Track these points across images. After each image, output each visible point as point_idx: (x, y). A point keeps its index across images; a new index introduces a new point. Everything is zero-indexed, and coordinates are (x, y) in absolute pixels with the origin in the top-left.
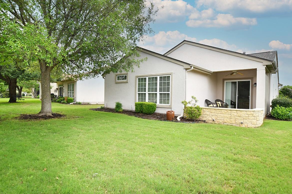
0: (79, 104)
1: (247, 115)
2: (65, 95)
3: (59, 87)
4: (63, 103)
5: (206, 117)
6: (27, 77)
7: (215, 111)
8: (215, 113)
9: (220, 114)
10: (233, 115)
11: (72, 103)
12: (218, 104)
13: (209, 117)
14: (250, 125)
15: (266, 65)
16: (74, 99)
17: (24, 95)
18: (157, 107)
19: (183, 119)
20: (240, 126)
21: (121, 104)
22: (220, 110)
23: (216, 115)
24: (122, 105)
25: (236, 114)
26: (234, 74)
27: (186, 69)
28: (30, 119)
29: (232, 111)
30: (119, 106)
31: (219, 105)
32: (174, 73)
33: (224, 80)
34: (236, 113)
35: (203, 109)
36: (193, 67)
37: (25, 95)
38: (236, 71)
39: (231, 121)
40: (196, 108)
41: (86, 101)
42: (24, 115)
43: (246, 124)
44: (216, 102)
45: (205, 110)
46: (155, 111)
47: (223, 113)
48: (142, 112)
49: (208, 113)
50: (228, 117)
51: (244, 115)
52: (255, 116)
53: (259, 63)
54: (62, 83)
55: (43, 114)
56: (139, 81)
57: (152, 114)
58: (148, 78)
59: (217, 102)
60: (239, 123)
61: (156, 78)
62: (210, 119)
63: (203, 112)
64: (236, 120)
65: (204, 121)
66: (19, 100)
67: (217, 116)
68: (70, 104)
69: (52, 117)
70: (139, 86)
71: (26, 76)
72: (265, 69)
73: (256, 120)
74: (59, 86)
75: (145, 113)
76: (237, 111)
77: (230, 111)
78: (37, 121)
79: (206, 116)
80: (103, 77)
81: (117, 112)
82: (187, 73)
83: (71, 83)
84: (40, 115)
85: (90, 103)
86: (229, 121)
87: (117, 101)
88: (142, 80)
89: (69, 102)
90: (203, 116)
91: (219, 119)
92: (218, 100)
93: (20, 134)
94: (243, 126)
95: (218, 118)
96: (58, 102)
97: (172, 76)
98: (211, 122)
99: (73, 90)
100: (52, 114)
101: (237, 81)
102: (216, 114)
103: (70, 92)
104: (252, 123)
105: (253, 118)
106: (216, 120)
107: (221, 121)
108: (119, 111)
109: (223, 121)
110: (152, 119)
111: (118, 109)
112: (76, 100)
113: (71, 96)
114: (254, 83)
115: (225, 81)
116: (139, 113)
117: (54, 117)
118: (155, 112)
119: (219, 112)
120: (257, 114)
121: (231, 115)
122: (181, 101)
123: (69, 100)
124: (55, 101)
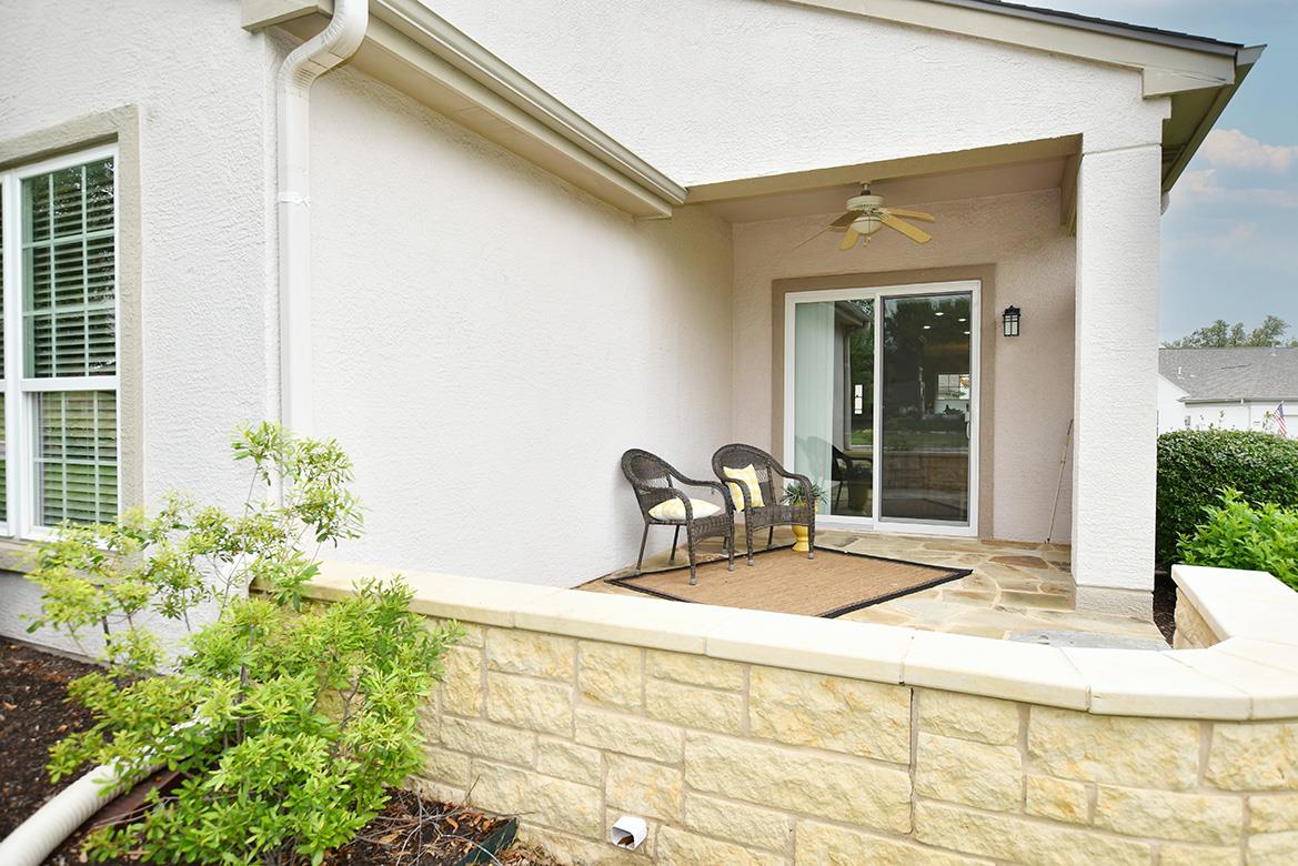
5: (521, 766)
7: (654, 687)
8: (649, 715)
9: (723, 745)
12: (735, 490)
13: (562, 765)
15: (1176, 96)
23: (662, 749)
31: (747, 498)
33: (780, 288)
34: (1015, 753)
35: (475, 634)
44: (719, 473)
45: (501, 649)
47: (783, 722)
49: (548, 707)
50: (863, 800)
59: (730, 472)
63: (476, 678)
67: (682, 765)
72: (1157, 134)
79: (524, 743)
90: (476, 747)
92: (732, 455)
98: (596, 853)
101: (876, 293)
102: (670, 734)
114: (1000, 310)
115: (788, 295)
119: (716, 710)
121: (911, 766)
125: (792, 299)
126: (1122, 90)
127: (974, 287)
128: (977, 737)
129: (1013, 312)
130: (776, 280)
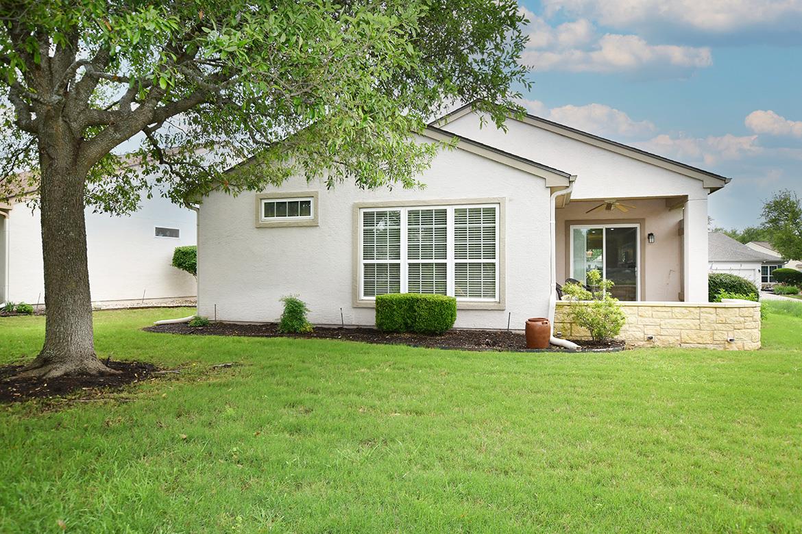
1: (742, 319)
7: (654, 313)
8: (653, 318)
9: (667, 321)
10: (706, 320)
13: (635, 329)
14: (750, 345)
20: (725, 348)
22: (669, 309)
23: (655, 322)
24: (305, 307)
25: (713, 317)
27: (553, 189)
29: (703, 310)
30: (294, 310)
32: (510, 200)
39: (702, 338)
43: (740, 343)
47: (678, 315)
50: (692, 325)
51: (734, 319)
53: (693, 181)
58: (410, 211)
60: (723, 342)
62: (641, 335)
64: (713, 334)
67: (659, 326)
70: (368, 240)
76: (716, 308)
86: (694, 337)
88: (380, 218)
90: (625, 330)
91: (665, 333)
94: (732, 347)
95: (663, 332)
97: (503, 209)
98: (642, 343)
101: (604, 227)
102: (657, 321)
106: (658, 337)
107: (672, 340)
109: (678, 338)
111: (297, 325)
119: (666, 315)
121: (699, 319)
125: (572, 228)
126: (698, 185)
127: (637, 226)
128: (710, 313)
129: (651, 235)
130: (566, 221)
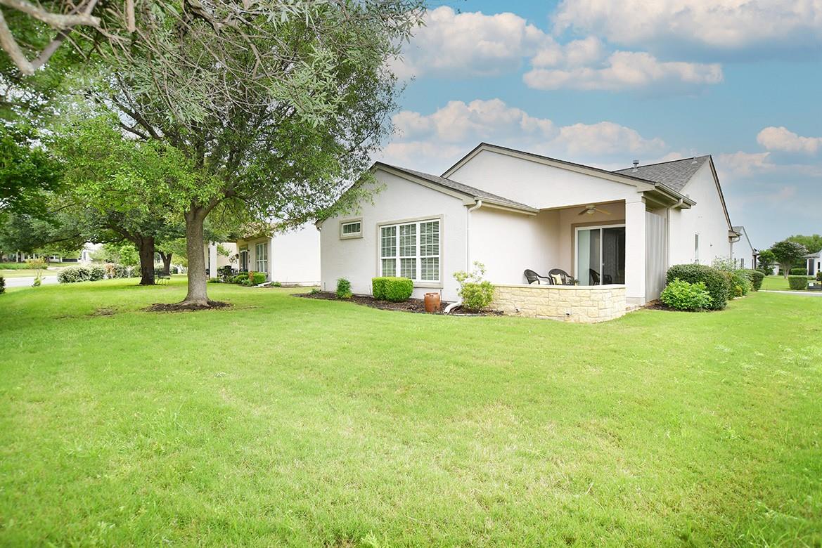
0: (278, 286)
1: (579, 298)
2: (251, 267)
3: (241, 252)
4: (246, 284)
5: (504, 304)
6: (171, 233)
7: (521, 292)
8: (520, 295)
9: (529, 298)
10: (553, 298)
11: (263, 285)
12: (554, 280)
13: (509, 303)
14: (584, 319)
15: (644, 192)
16: (267, 276)
17: (176, 271)
18: (415, 288)
19: (459, 309)
20: (565, 320)
21: (349, 283)
24: (351, 284)
25: (557, 296)
26: (589, 212)
27: (469, 206)
28: (166, 310)
29: (551, 290)
30: (344, 286)
31: (556, 281)
32: (446, 216)
33: (574, 226)
34: (558, 294)
35: (498, 288)
36: (482, 202)
37: (179, 271)
38: (593, 206)
39: (550, 311)
40: (483, 286)
41: (292, 279)
42: (158, 305)
43: (576, 317)
44: (550, 275)
46: (410, 295)
48: (385, 298)
49: (508, 296)
50: (543, 302)
51: (572, 298)
52: (596, 298)
53: (629, 187)
54: (245, 243)
55: (191, 302)
56: (384, 235)
57: (405, 301)
58: (401, 227)
59: (553, 275)
60: (563, 316)
61: (414, 226)
62: (512, 308)
64: (557, 309)
65: (501, 313)
66: (160, 280)
67: (524, 301)
68: (259, 285)
69: (207, 308)
70: (383, 245)
71: (169, 231)
72: (641, 199)
73: (596, 308)
74: (241, 249)
75: (390, 300)
76: (560, 289)
77: (546, 291)
78: (178, 314)
79: (504, 302)
80: (318, 228)
81: (340, 298)
82: (470, 215)
83: (262, 241)
84: (185, 304)
85: (300, 284)
86: (545, 310)
87: (341, 277)
88: (388, 231)
89: (255, 283)
90: (497, 303)
91: (528, 307)
92: (555, 272)
93: (139, 331)
94: (570, 320)
95: (526, 306)
96: (237, 283)
97: (442, 222)
98: (514, 314)
99: (266, 258)
100: (208, 303)
101: (601, 227)
102: (523, 298)
103: (260, 261)
104: (587, 315)
105: (591, 303)
106: (523, 309)
107: (531, 312)
108: (344, 296)
109: (535, 311)
110: (396, 310)
111: (343, 294)
112: (271, 278)
113: (262, 271)
116: (379, 299)
117: (209, 308)
118: (410, 297)
119: (528, 294)
120: (600, 296)
121: (548, 298)
122: (453, 273)
123: (257, 277)
124: (231, 282)
125: (577, 229)
126: (633, 190)
130: (572, 225)
